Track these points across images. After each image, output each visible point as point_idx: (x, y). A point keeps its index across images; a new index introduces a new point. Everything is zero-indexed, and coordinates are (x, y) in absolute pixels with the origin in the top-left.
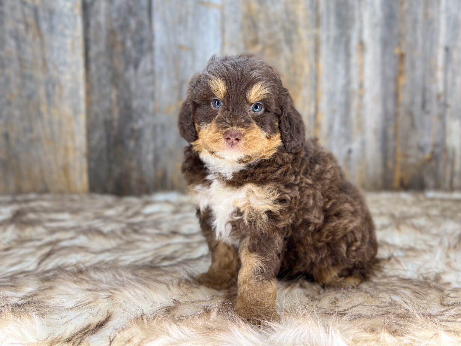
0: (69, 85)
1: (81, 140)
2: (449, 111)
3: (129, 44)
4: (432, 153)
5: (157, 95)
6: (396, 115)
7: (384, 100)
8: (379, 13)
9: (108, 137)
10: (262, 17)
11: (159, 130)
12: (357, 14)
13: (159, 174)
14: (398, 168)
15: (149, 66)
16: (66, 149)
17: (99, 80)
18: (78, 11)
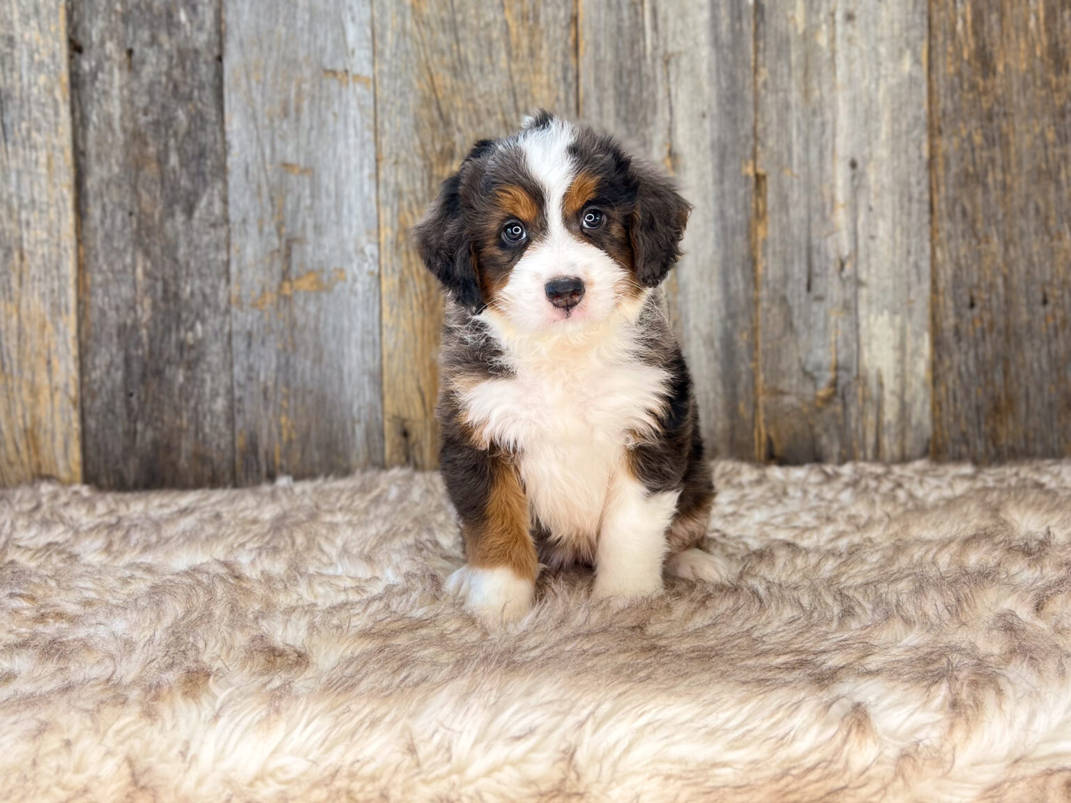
0: (42, 250)
1: (66, 370)
2: (863, 292)
3: (174, 160)
4: (834, 384)
5: (234, 269)
6: (754, 303)
7: (725, 274)
8: (709, 91)
9: (127, 361)
10: (459, 102)
11: (239, 344)
12: (661, 94)
13: (240, 442)
14: (762, 416)
15: (217, 208)
16: (34, 392)
17: (108, 237)
18: (61, 94)
